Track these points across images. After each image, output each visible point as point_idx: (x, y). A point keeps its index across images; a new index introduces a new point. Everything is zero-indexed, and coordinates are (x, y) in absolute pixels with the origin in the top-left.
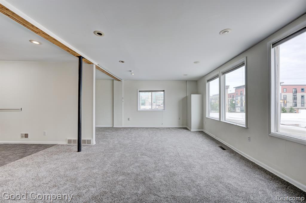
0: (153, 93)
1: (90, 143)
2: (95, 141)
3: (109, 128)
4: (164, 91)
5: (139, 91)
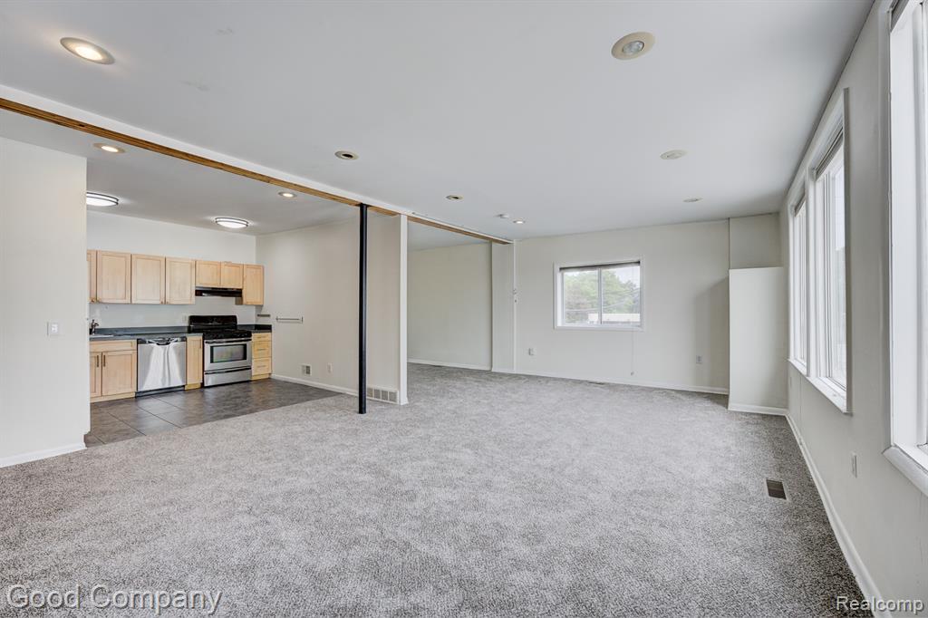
0: (604, 271)
1: (395, 401)
2: (408, 396)
3: (479, 372)
4: (639, 262)
5: (561, 269)
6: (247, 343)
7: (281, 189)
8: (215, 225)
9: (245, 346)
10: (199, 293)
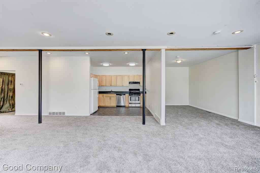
6: (139, 96)
7: (124, 52)
8: (128, 66)
9: (139, 97)
10: (130, 83)
